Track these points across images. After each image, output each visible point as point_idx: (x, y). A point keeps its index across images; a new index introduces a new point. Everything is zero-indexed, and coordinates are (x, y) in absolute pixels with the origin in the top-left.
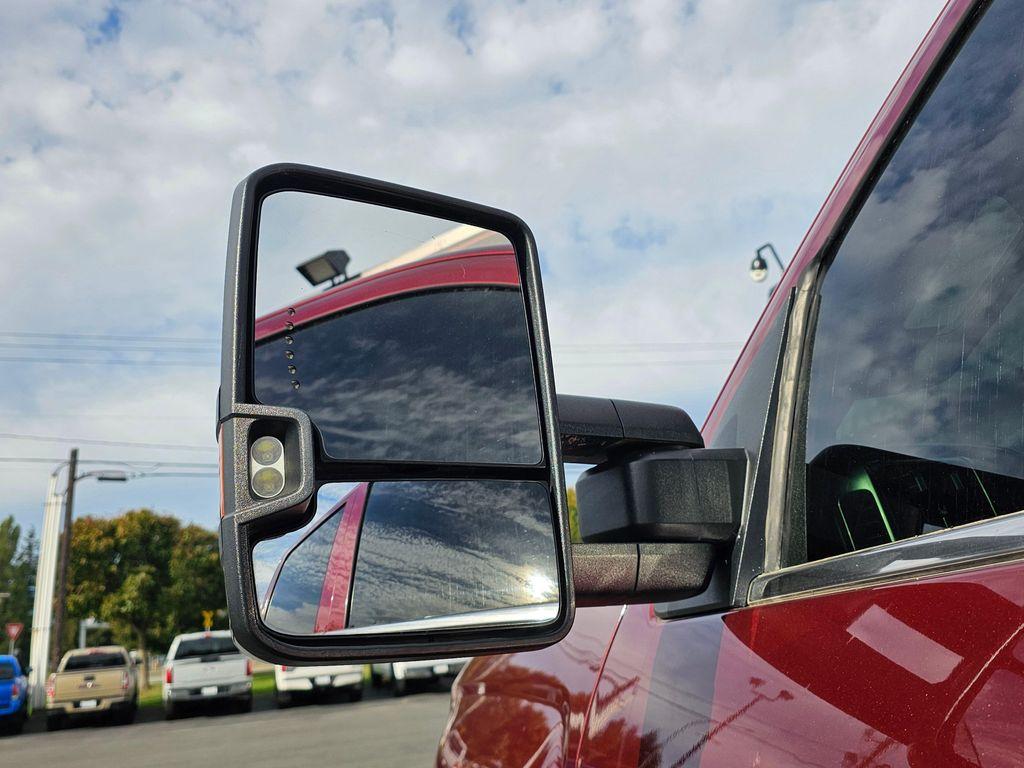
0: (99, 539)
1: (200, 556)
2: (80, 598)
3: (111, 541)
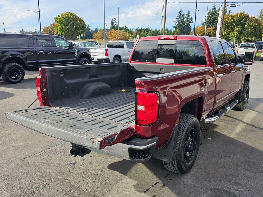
0: (230, 20)
1: (253, 24)
2: (225, 32)
3: (233, 20)
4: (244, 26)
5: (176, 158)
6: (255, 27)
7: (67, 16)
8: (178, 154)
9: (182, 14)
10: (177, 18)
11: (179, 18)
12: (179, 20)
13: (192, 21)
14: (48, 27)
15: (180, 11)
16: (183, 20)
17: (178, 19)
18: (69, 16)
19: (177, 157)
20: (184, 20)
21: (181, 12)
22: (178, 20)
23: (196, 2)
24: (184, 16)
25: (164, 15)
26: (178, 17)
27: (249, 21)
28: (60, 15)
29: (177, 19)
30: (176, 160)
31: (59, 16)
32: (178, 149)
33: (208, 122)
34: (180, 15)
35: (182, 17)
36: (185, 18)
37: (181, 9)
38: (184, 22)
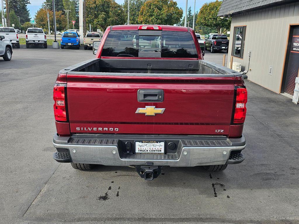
0: (92, 4)
4: (107, 13)
6: (119, 15)
27: (112, 7)
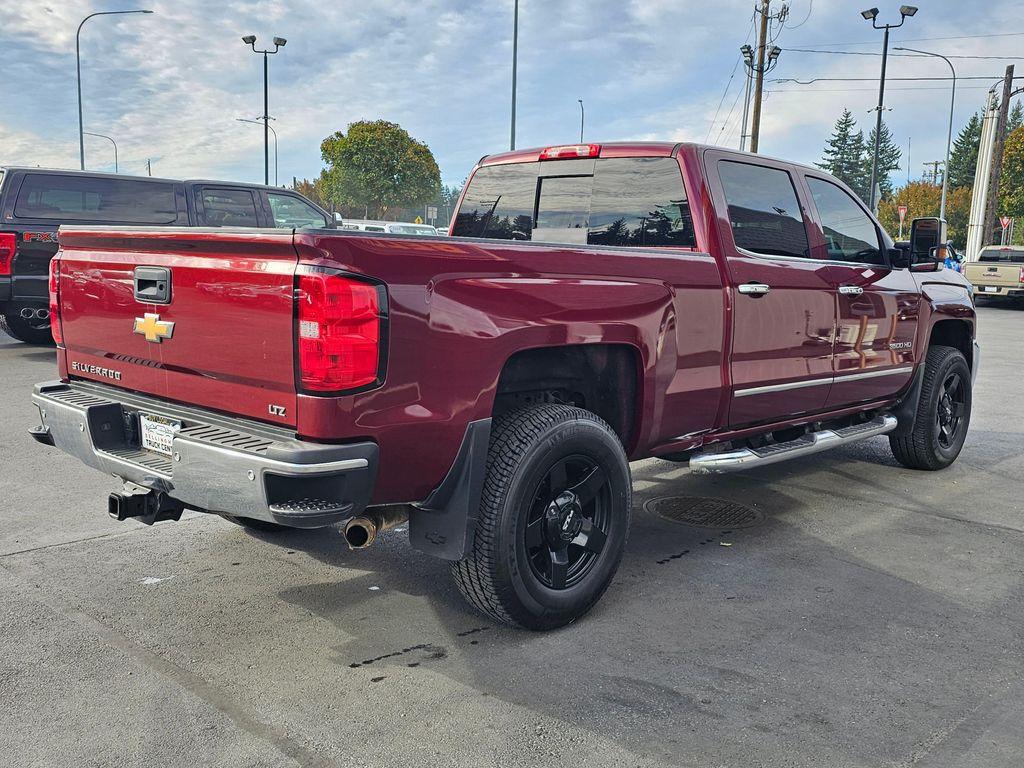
5: (486, 553)
7: (369, 136)
8: (493, 535)
9: (853, 131)
10: (831, 148)
11: (836, 149)
12: (839, 156)
13: (894, 163)
14: (311, 182)
15: (841, 123)
16: (857, 156)
17: (835, 153)
18: (379, 133)
19: (492, 548)
20: (862, 157)
21: (849, 126)
22: (833, 158)
23: (880, 77)
24: (860, 139)
25: (749, 131)
26: (833, 144)
28: (345, 133)
29: (828, 152)
30: (486, 560)
31: (339, 135)
32: (493, 516)
33: (703, 466)
34: (844, 138)
35: (849, 145)
36: (864, 148)
37: (847, 115)
38: (861, 166)
